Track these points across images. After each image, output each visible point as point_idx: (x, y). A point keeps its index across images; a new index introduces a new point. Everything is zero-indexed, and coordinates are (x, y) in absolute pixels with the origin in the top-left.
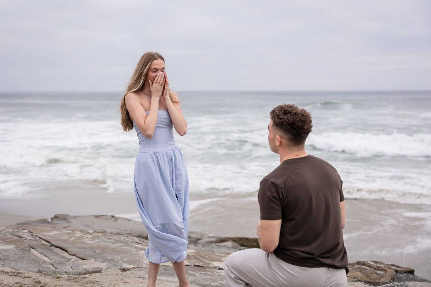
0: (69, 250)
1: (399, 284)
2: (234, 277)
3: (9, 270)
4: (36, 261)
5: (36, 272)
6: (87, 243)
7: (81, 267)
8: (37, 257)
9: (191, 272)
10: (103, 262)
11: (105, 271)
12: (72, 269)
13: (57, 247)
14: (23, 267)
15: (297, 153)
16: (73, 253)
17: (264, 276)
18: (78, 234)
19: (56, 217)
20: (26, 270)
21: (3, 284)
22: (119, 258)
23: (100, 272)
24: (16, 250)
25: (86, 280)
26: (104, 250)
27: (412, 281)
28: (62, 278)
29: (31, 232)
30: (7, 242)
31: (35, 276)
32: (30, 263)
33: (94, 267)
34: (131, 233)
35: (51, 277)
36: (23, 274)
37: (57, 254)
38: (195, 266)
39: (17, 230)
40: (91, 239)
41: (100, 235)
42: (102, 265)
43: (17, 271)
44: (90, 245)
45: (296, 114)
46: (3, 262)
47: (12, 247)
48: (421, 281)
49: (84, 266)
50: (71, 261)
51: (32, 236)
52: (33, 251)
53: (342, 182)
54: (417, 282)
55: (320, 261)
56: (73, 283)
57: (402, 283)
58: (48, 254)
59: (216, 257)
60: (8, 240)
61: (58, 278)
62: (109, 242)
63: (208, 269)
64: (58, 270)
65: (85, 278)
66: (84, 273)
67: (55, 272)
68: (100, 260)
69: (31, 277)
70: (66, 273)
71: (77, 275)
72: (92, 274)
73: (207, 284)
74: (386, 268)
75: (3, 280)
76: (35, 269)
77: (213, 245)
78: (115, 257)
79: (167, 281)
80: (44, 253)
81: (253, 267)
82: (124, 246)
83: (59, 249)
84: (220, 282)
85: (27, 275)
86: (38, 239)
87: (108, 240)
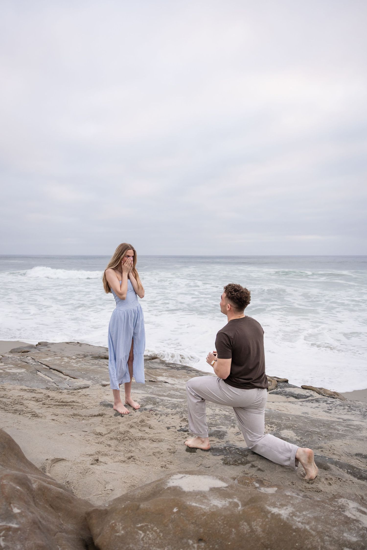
0: (63, 372)
1: (281, 390)
2: (194, 395)
3: (26, 388)
4: (43, 381)
5: (45, 389)
6: (74, 366)
7: (74, 384)
8: (43, 377)
9: (148, 386)
10: (88, 380)
11: (92, 387)
12: (69, 386)
13: (54, 370)
14: (34, 385)
15: (239, 316)
16: (67, 374)
17: (217, 395)
18: (66, 360)
19: (39, 344)
20: (38, 388)
21: (24, 399)
22: (98, 377)
23: (88, 387)
24: (27, 373)
25: (80, 394)
26: (87, 371)
27: (288, 387)
28: (63, 393)
29: (33, 359)
30: (19, 366)
31: (44, 391)
32: (39, 382)
33: (83, 384)
34: (93, 354)
35: (55, 392)
36: (36, 390)
37: (56, 375)
38: (150, 381)
39: (23, 357)
40: (76, 363)
41: (81, 360)
42: (89, 383)
43: (32, 389)
44: (76, 368)
45: (242, 292)
46: (20, 382)
47: (23, 370)
48: (294, 388)
49: (76, 383)
50: (67, 380)
51: (35, 362)
52: (38, 373)
53: (264, 332)
54: (291, 388)
55: (254, 385)
56: (72, 396)
57: (283, 389)
58: (50, 375)
59: (159, 373)
60: (19, 365)
61: (61, 392)
62: (89, 365)
63: (158, 383)
64: (59, 387)
65: (79, 392)
66: (77, 389)
67: (58, 389)
68: (86, 379)
69: (42, 393)
70: (65, 389)
71: (73, 390)
72: (83, 389)
73: (161, 394)
74: (271, 379)
75: (23, 396)
76: (44, 387)
77: (148, 361)
78: (95, 376)
79: (135, 393)
80: (47, 375)
81: (208, 389)
82: (99, 367)
83: (56, 371)
84: (168, 392)
85: (39, 391)
86: (40, 364)
87: (87, 364)
